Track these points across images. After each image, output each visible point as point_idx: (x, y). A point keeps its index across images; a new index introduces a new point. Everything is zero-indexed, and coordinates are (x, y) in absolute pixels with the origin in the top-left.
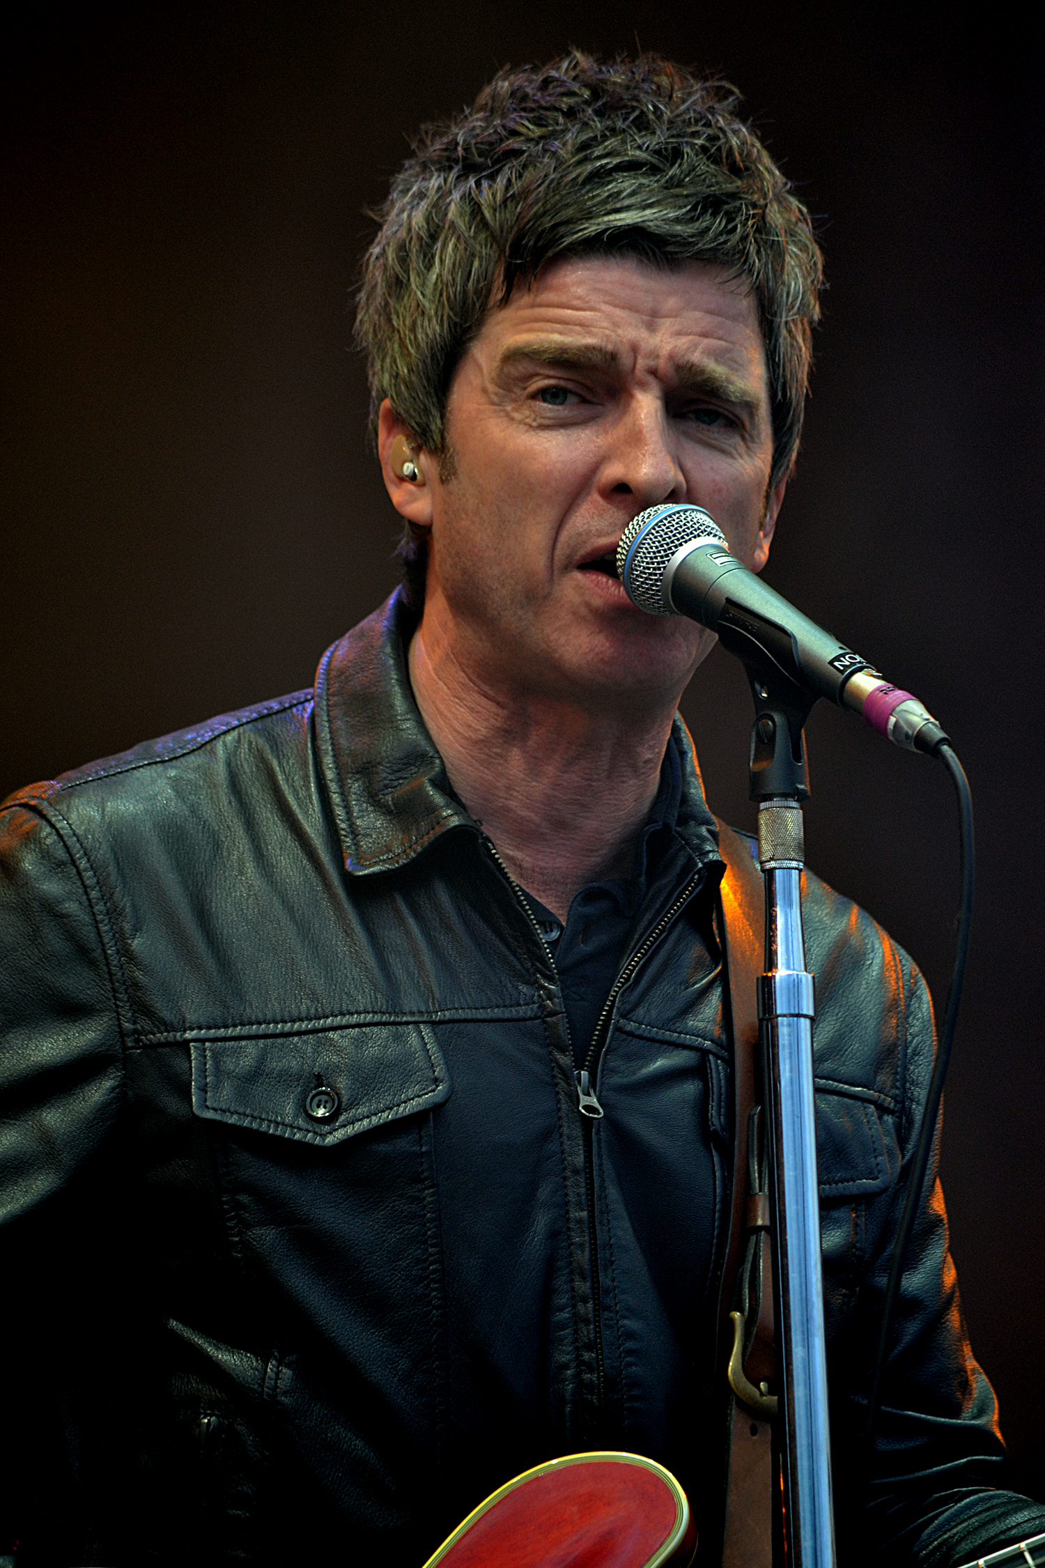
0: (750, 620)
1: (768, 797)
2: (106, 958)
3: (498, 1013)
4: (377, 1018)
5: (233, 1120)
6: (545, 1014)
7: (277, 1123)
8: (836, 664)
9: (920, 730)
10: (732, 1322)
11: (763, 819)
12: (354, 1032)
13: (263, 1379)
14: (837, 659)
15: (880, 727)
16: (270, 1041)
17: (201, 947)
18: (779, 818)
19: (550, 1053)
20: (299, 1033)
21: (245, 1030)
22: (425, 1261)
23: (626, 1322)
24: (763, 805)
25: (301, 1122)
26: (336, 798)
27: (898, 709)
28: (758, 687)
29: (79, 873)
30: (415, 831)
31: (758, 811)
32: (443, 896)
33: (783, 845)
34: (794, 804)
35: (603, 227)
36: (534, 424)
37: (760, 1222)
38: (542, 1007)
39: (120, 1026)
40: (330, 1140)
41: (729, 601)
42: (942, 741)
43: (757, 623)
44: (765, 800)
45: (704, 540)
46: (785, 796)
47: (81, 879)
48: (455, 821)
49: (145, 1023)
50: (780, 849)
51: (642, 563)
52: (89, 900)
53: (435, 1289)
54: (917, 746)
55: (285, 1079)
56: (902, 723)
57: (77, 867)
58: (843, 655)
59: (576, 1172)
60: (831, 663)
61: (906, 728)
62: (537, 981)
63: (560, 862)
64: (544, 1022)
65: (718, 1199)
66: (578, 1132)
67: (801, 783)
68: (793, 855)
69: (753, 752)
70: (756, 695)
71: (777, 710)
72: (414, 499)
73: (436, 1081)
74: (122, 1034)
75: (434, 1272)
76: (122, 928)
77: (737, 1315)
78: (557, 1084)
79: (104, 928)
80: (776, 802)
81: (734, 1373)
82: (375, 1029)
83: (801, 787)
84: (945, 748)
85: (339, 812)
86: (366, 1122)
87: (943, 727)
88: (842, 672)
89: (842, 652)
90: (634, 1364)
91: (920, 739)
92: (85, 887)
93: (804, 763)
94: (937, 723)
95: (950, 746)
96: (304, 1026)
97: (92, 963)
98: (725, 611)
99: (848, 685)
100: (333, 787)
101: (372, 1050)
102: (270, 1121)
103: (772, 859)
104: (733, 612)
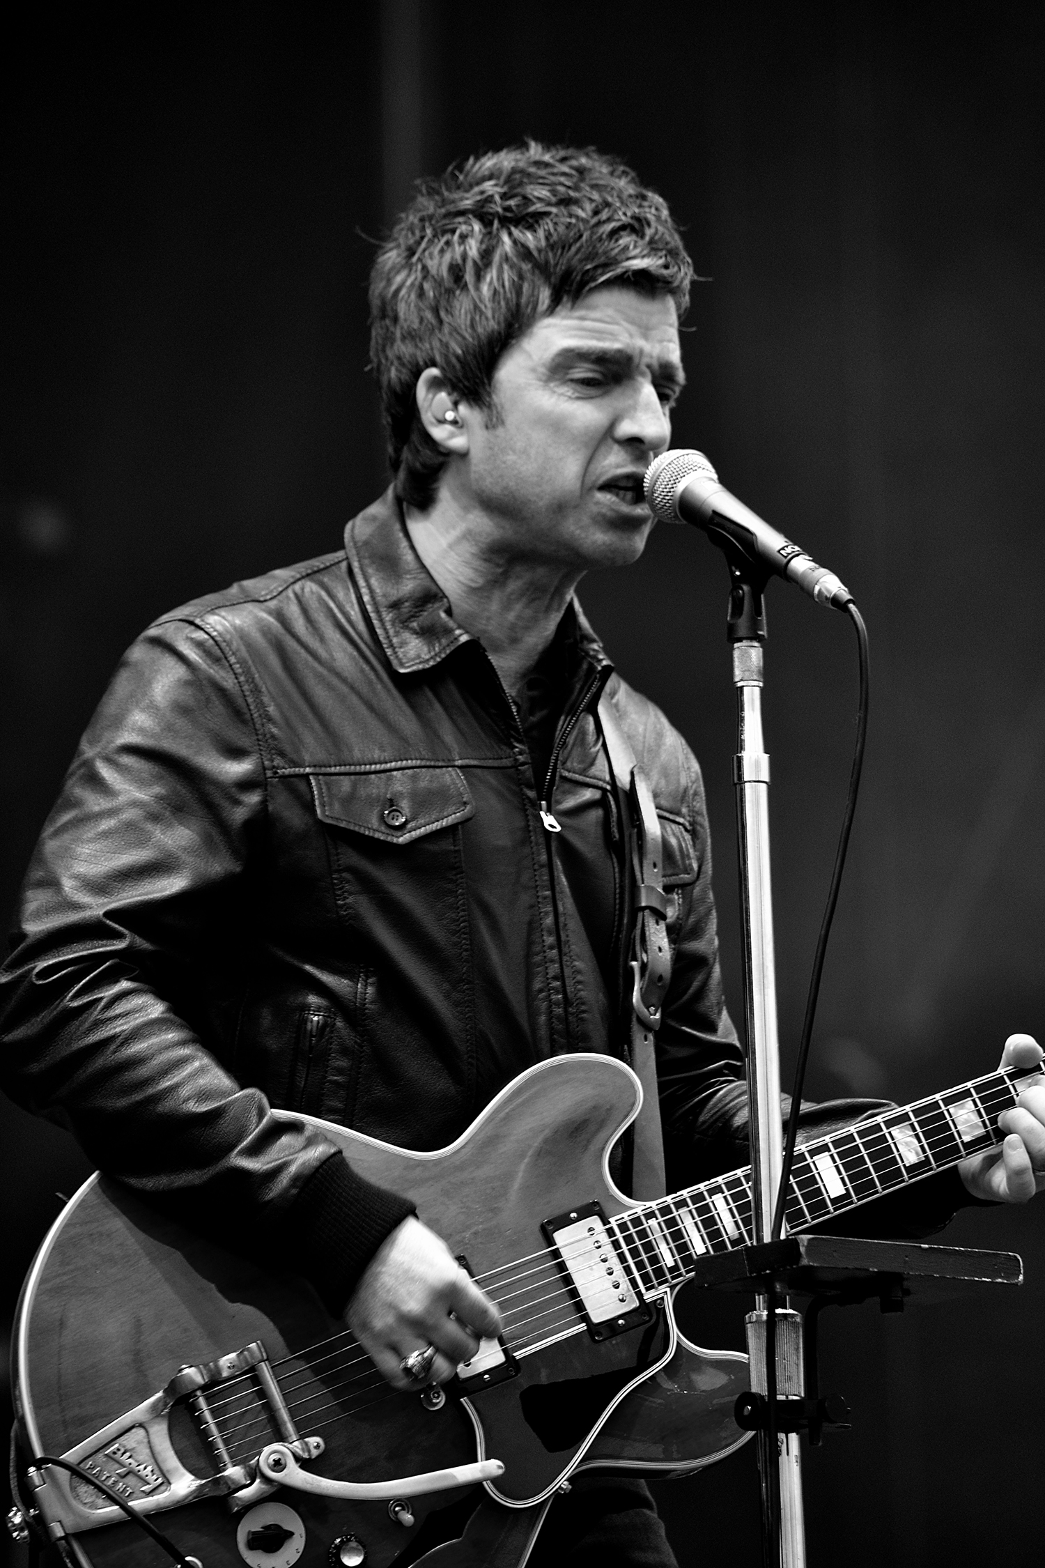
0: (728, 524)
1: (740, 640)
2: (253, 719)
3: (490, 763)
4: (423, 763)
5: (343, 825)
6: (516, 765)
7: (369, 828)
8: (782, 552)
9: (835, 595)
10: (632, 968)
11: (736, 654)
12: (409, 772)
13: (356, 993)
14: (783, 549)
15: (809, 593)
16: (358, 777)
17: (310, 716)
18: (746, 653)
19: (521, 790)
20: (376, 772)
21: (343, 769)
22: (458, 920)
23: (577, 963)
24: (736, 645)
25: (383, 828)
26: (375, 622)
27: (821, 581)
28: (733, 568)
29: (231, 666)
30: (437, 645)
31: (733, 649)
32: (452, 688)
33: (749, 671)
34: (756, 644)
35: (624, 270)
36: (573, 396)
37: (643, 904)
38: (516, 760)
39: (263, 763)
40: (401, 840)
41: (715, 512)
42: (849, 601)
43: (733, 527)
44: (738, 642)
45: (700, 472)
46: (751, 639)
47: (233, 669)
48: (464, 638)
49: (278, 761)
50: (747, 673)
51: (660, 488)
52: (239, 682)
53: (464, 939)
54: (833, 605)
55: (371, 801)
56: (823, 590)
57: (228, 662)
58: (787, 546)
59: (542, 866)
60: (779, 551)
61: (826, 593)
62: (511, 743)
63: (512, 664)
64: (518, 770)
65: (617, 885)
66: (541, 840)
67: (761, 630)
68: (755, 677)
69: (730, 611)
70: (732, 573)
71: (745, 583)
72: (452, 436)
73: (465, 804)
74: (264, 769)
75: (464, 927)
76: (262, 700)
77: (634, 963)
78: (526, 810)
79: (250, 700)
80: (745, 643)
81: (637, 1001)
82: (423, 770)
83: (761, 633)
84: (851, 606)
85: (379, 631)
86: (423, 829)
87: (851, 592)
88: (786, 557)
89: (786, 544)
90: (582, 990)
91: (835, 600)
92: (235, 674)
93: (764, 618)
94: (846, 589)
95: (854, 604)
96: (378, 767)
97: (244, 722)
98: (712, 519)
99: (789, 565)
100: (372, 615)
101: (423, 784)
102: (365, 827)
103: (742, 680)
104: (717, 519)
